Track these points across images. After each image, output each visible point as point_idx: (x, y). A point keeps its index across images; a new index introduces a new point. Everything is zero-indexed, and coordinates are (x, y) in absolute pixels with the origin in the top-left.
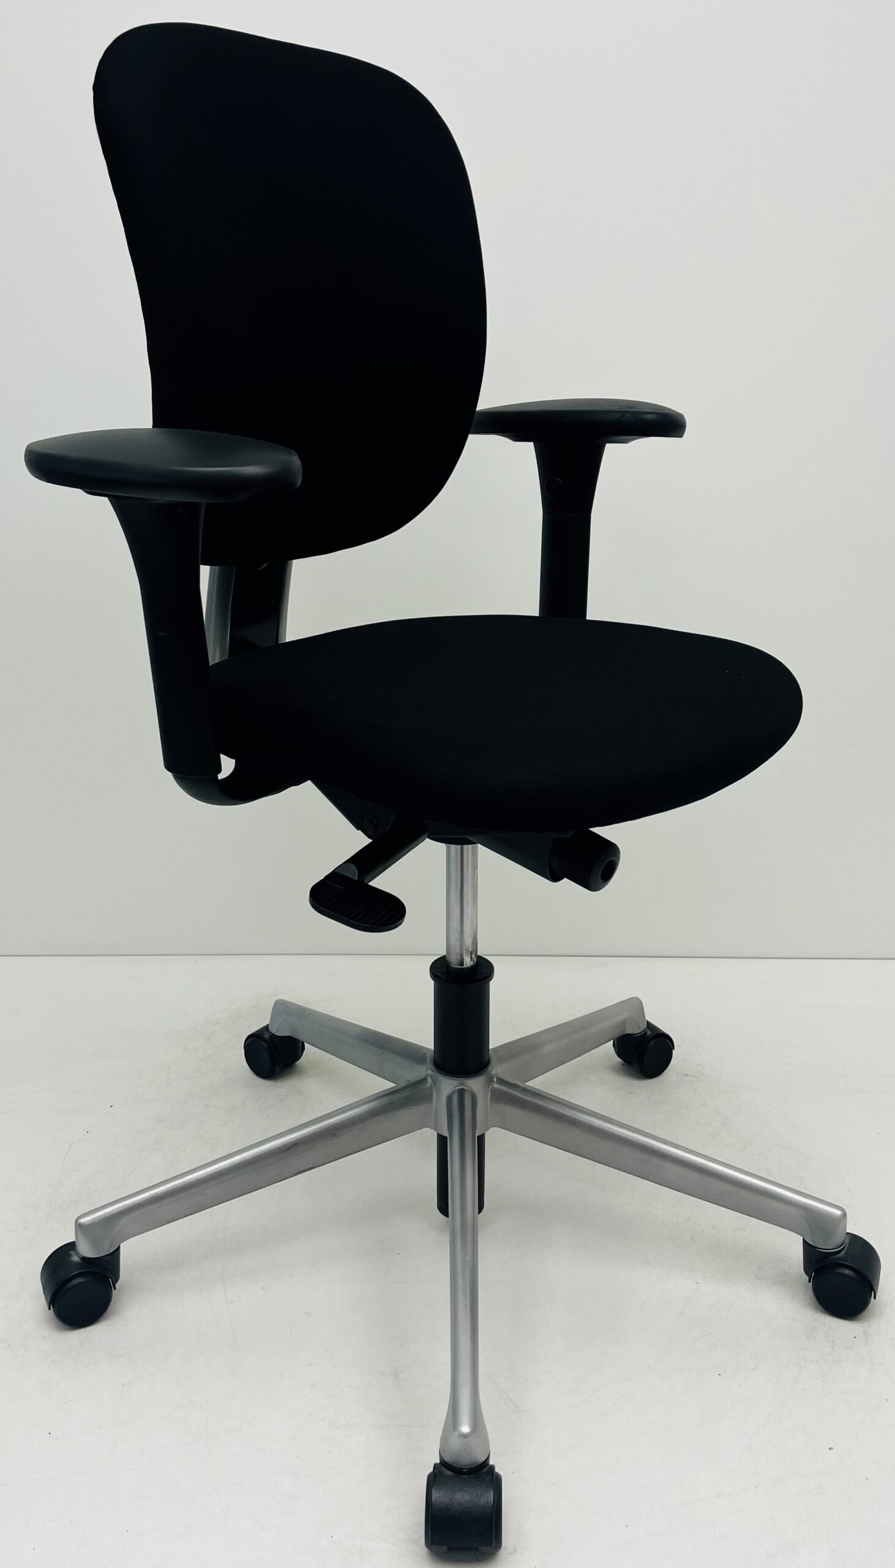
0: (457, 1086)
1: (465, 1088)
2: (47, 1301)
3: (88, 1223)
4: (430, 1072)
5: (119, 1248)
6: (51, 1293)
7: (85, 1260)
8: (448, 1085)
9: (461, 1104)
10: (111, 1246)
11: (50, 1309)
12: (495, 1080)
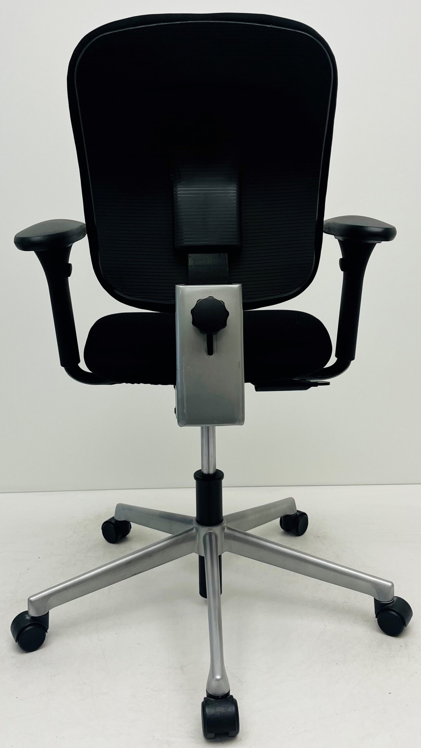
0: (207, 531)
1: (212, 531)
2: (14, 638)
3: (34, 600)
4: (195, 525)
5: (49, 611)
6: (17, 634)
7: (33, 618)
8: (204, 531)
9: (210, 539)
10: (45, 611)
11: (16, 642)
12: (226, 528)
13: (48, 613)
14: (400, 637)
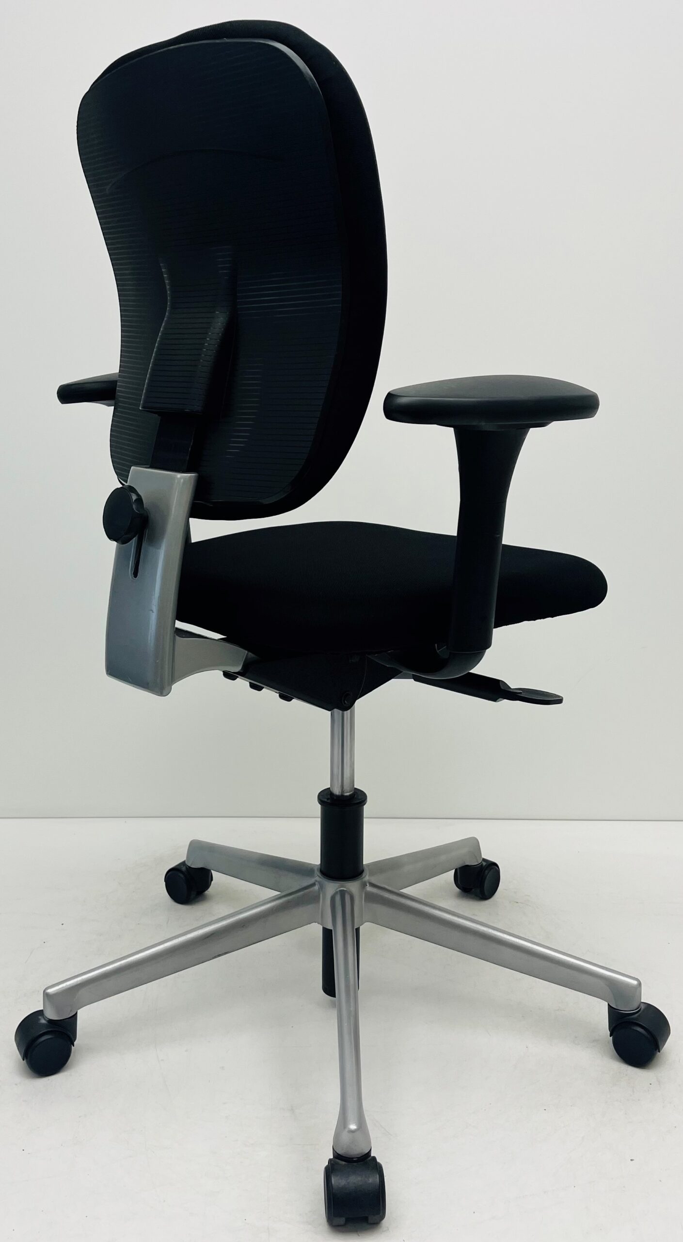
0: (337, 889)
1: (345, 889)
2: (21, 1054)
3: (53, 993)
4: (317, 878)
6: (24, 1049)
7: (51, 1021)
8: (332, 888)
9: (343, 901)
10: (71, 1011)
11: (23, 1060)
12: (368, 884)
13: (77, 1013)
14: (649, 1069)
